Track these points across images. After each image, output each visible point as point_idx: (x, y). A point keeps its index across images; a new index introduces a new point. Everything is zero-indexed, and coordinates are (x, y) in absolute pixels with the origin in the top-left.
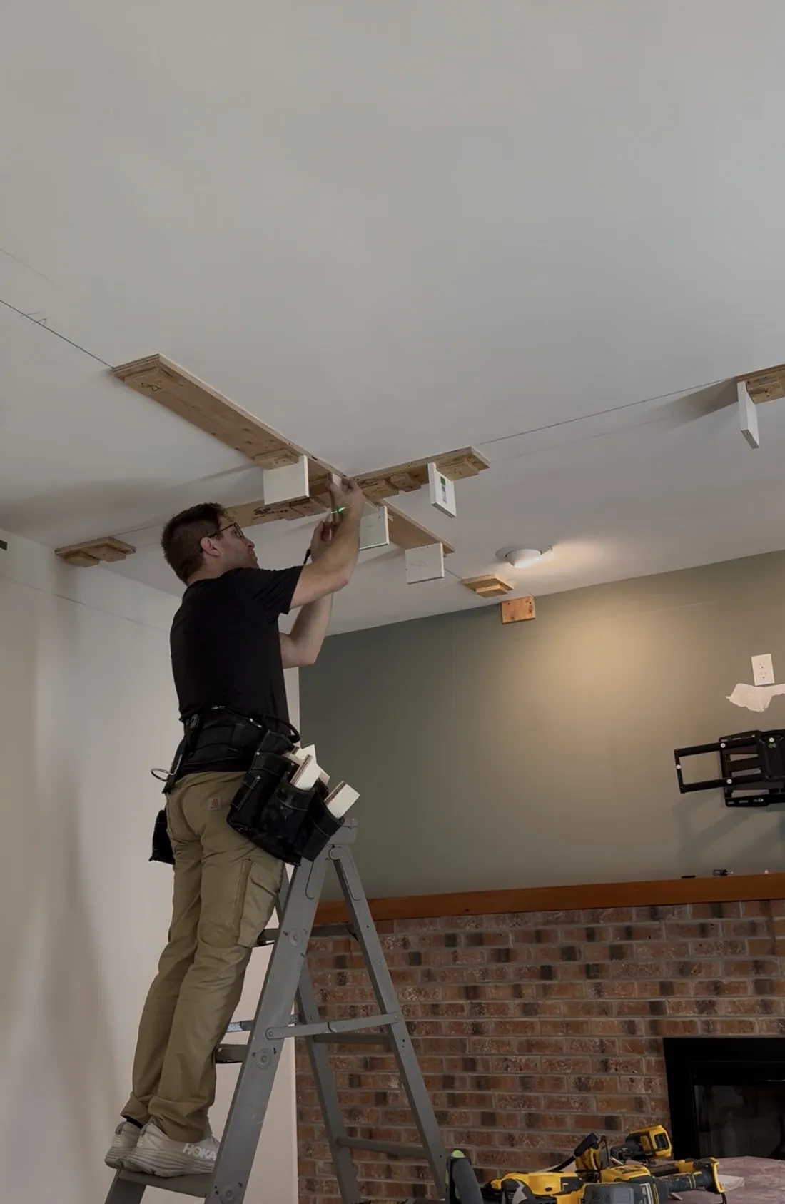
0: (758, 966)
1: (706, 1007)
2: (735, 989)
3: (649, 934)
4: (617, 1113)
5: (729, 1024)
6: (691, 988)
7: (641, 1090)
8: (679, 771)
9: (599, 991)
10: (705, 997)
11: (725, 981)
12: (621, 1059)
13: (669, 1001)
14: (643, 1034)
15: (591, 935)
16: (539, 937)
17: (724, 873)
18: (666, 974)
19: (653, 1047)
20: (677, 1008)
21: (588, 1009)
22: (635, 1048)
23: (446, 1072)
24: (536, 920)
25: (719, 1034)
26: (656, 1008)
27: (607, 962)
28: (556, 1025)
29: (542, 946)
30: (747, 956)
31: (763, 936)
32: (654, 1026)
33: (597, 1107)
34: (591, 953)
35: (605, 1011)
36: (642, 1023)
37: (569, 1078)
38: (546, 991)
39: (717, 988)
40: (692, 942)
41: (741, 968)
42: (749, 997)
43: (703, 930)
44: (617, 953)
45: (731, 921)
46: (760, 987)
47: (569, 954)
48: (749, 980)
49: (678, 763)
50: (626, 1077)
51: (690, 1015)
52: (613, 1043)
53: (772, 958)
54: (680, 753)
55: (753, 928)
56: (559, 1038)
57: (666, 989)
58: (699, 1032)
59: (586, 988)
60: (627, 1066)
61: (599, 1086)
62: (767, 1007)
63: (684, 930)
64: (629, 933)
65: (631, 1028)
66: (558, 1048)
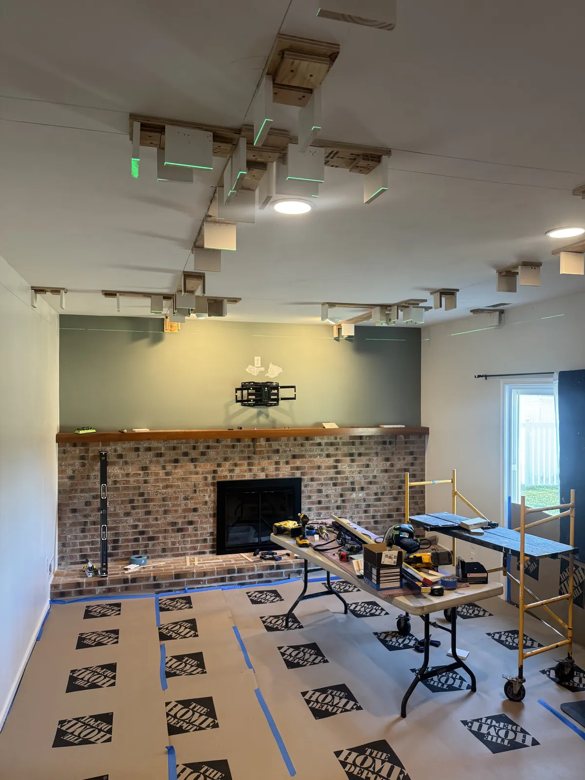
0: (249, 458)
1: (231, 471)
2: (241, 465)
3: (215, 448)
4: (198, 506)
5: (238, 476)
6: (228, 465)
7: (207, 498)
8: (236, 396)
9: (195, 467)
10: (231, 468)
11: (238, 462)
12: (201, 489)
13: (219, 469)
14: (210, 480)
15: (194, 448)
16: (174, 448)
17: (241, 428)
18: (220, 460)
19: (213, 484)
20: (222, 471)
21: (191, 473)
22: (207, 485)
24: (173, 443)
25: (235, 479)
26: (215, 472)
27: (200, 457)
28: (178, 479)
29: (175, 452)
30: (246, 455)
31: (252, 449)
32: (214, 478)
33: (191, 505)
34: (194, 454)
35: (197, 473)
36: (210, 477)
37: (182, 496)
38: (176, 467)
39: (236, 465)
40: (229, 450)
41: (244, 458)
42: (245, 467)
43: (233, 447)
44: (203, 454)
45: (242, 444)
46: (249, 464)
47: (186, 454)
48: (246, 462)
49: (236, 392)
50: (202, 495)
51: (226, 474)
52: (199, 484)
53: (254, 455)
54: (237, 389)
55: (249, 446)
56: (179, 483)
57: (219, 465)
58: (229, 479)
59: (191, 466)
60: (202, 491)
61: (192, 498)
62: (250, 470)
63: (227, 446)
64: (208, 447)
65: (206, 478)
66: (178, 486)
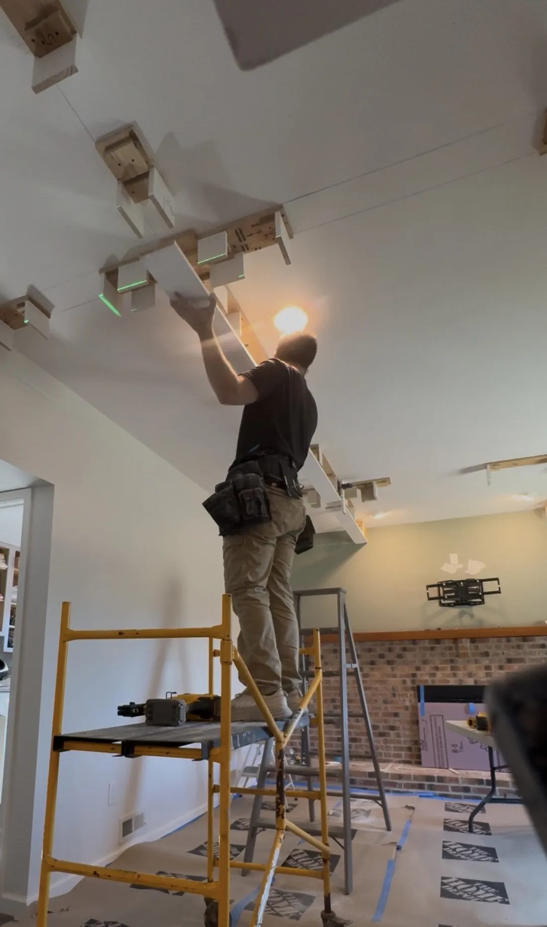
0: (452, 661)
1: (433, 675)
2: (443, 669)
3: (412, 650)
4: (399, 711)
5: (440, 681)
6: (428, 668)
7: (408, 704)
8: (428, 593)
9: (393, 669)
10: (432, 672)
11: (440, 666)
12: (400, 693)
13: (418, 673)
14: (409, 684)
15: (390, 650)
16: (370, 650)
17: (440, 629)
18: (418, 664)
19: (413, 689)
20: (422, 675)
21: (389, 676)
22: (406, 689)
23: (333, 697)
24: (369, 645)
25: (437, 684)
26: (414, 675)
27: (396, 659)
28: (376, 681)
29: (372, 653)
30: (448, 658)
31: (454, 651)
32: (413, 682)
33: (391, 708)
34: (390, 656)
35: (395, 676)
36: (408, 680)
37: (381, 699)
38: (372, 669)
39: (437, 669)
40: (428, 653)
41: (446, 662)
42: (448, 672)
43: (432, 649)
44: (400, 656)
45: (442, 645)
46: (453, 668)
47: (382, 656)
48: (449, 666)
49: (427, 590)
50: (402, 699)
51: (427, 678)
52: (397, 687)
53: (457, 658)
54: (428, 587)
55: (450, 648)
56: (377, 685)
57: (418, 669)
58: (430, 684)
59: (388, 669)
60: (403, 695)
61: (392, 702)
62: (455, 675)
63: (426, 649)
64: (404, 649)
65: (404, 682)
66: (377, 689)
